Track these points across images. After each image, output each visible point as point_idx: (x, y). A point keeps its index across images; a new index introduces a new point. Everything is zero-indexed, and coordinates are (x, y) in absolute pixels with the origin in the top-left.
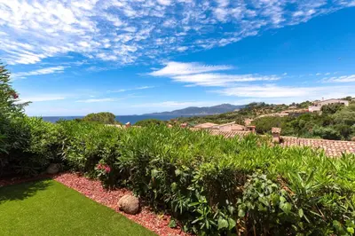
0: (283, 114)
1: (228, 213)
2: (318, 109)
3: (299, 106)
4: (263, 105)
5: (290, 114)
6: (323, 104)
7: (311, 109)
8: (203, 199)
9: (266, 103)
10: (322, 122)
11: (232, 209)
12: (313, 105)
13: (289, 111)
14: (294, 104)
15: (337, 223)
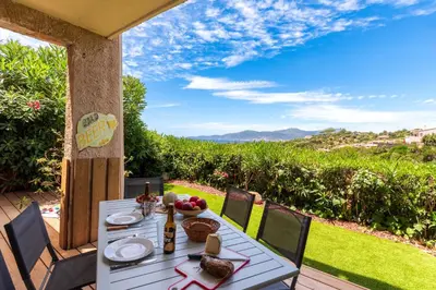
0: (370, 145)
1: (340, 195)
2: (418, 139)
3: (393, 136)
4: (343, 131)
5: (380, 144)
6: (424, 134)
7: (409, 140)
8: (322, 187)
9: (348, 130)
10: (422, 157)
11: (343, 193)
12: (412, 134)
13: (379, 141)
14: (385, 133)
15: (410, 194)
